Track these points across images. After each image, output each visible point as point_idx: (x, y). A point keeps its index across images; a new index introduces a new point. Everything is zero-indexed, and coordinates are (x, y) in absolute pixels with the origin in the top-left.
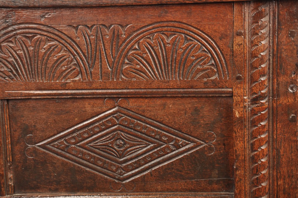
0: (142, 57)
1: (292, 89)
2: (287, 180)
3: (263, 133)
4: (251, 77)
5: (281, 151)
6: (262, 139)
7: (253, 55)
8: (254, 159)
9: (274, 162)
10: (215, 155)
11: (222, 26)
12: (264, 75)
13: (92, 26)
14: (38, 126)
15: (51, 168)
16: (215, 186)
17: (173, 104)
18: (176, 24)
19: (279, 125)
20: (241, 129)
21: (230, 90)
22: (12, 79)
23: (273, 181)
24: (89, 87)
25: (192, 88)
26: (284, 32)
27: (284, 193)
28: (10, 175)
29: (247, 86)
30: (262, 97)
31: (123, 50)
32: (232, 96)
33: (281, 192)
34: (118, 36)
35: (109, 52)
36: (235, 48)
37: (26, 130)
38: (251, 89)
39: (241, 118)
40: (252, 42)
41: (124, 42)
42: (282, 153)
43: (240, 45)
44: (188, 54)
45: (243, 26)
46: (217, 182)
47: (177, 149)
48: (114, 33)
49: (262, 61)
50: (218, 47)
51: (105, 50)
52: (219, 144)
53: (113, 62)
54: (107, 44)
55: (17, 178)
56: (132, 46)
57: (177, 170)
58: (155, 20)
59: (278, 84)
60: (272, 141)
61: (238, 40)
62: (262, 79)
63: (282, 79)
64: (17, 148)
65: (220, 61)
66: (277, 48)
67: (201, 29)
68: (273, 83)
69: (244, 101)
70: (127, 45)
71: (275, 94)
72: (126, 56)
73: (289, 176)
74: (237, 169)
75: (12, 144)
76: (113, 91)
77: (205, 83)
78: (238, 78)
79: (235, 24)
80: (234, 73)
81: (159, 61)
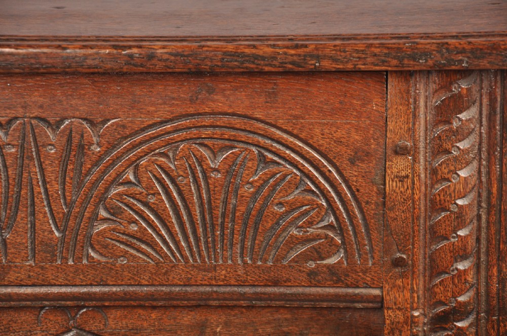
0: (146, 204)
4: (432, 260)
7: (436, 205)
11: (358, 129)
12: (464, 258)
13: (10, 122)
17: (227, 324)
18: (236, 121)
21: (376, 292)
25: (276, 284)
29: (420, 284)
30: (460, 312)
31: (94, 184)
32: (381, 308)
34: (81, 147)
35: (55, 187)
36: (391, 185)
38: (429, 290)
40: (434, 172)
41: (96, 164)
43: (402, 179)
44: (267, 198)
45: (412, 131)
48: (70, 139)
49: (460, 219)
50: (346, 181)
51: (45, 182)
53: (67, 216)
54: (49, 169)
56: (119, 175)
58: (179, 110)
59: (502, 281)
61: (399, 165)
62: (461, 266)
65: (351, 217)
66: (500, 189)
67: (303, 136)
68: (488, 278)
69: (412, 321)
70: (104, 173)
71: (494, 306)
72: (102, 199)
76: (63, 290)
77: (312, 274)
78: (398, 263)
79: (391, 126)
80: (387, 251)
81: (190, 215)
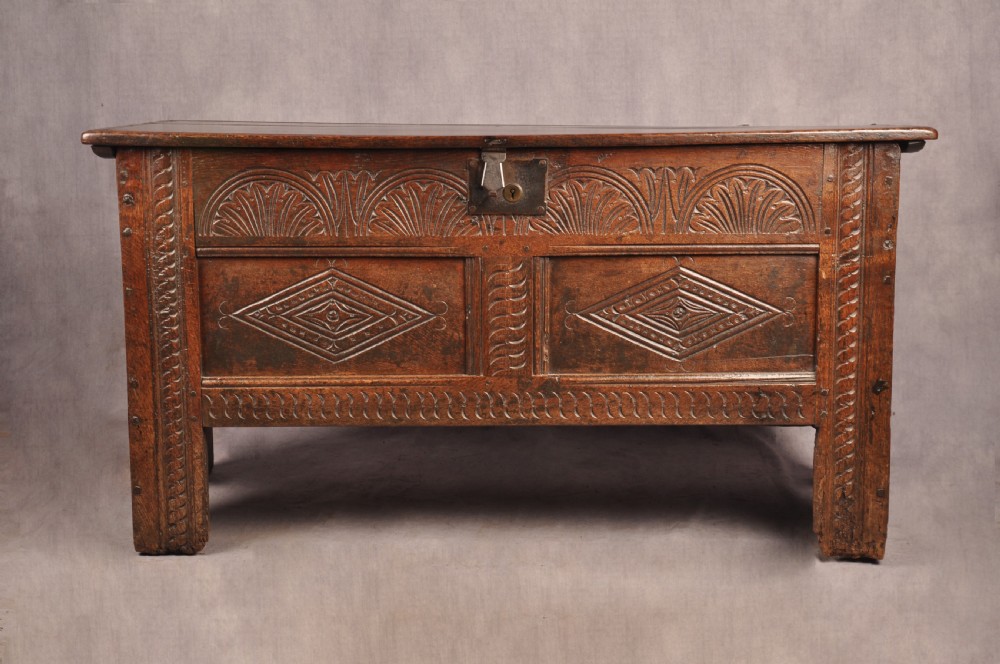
0: (715, 206)
1: (887, 245)
2: (878, 355)
3: (853, 298)
4: (842, 231)
5: (873, 320)
6: (851, 305)
7: (844, 205)
8: (841, 330)
9: (864, 332)
10: (794, 327)
11: (811, 170)
12: (856, 229)
13: (658, 169)
14: (583, 290)
15: (594, 343)
16: (793, 365)
17: (747, 264)
18: (757, 168)
19: (872, 289)
20: (828, 293)
21: (817, 246)
22: (559, 231)
23: (863, 356)
24: (648, 242)
25: (772, 244)
26: (879, 179)
27: (874, 371)
28: (546, 351)
29: (836, 242)
30: (854, 254)
32: (819, 254)
33: (871, 369)
34: (687, 180)
35: (675, 199)
36: (824, 196)
37: (569, 294)
38: (840, 245)
39: (828, 279)
40: (844, 190)
41: (694, 188)
42: (873, 323)
43: (829, 193)
44: (769, 203)
46: (796, 360)
47: (750, 319)
48: (683, 177)
49: (854, 212)
50: (804, 194)
51: (671, 196)
52: (800, 313)
53: (680, 212)
54: (673, 190)
55: (552, 354)
56: (704, 193)
57: (748, 345)
58: (732, 163)
59: (872, 240)
60: (863, 309)
61: (828, 186)
62: (854, 233)
63: (876, 234)
64: (556, 316)
65: (807, 212)
66: (872, 198)
67: (786, 173)
68: (866, 238)
69: (833, 259)
70: (697, 192)
71: (868, 251)
72: (695, 204)
73: (881, 350)
74: (821, 342)
75: (551, 313)
77: (788, 237)
78: (827, 232)
79: (825, 169)
80: (822, 227)
81: (734, 211)
